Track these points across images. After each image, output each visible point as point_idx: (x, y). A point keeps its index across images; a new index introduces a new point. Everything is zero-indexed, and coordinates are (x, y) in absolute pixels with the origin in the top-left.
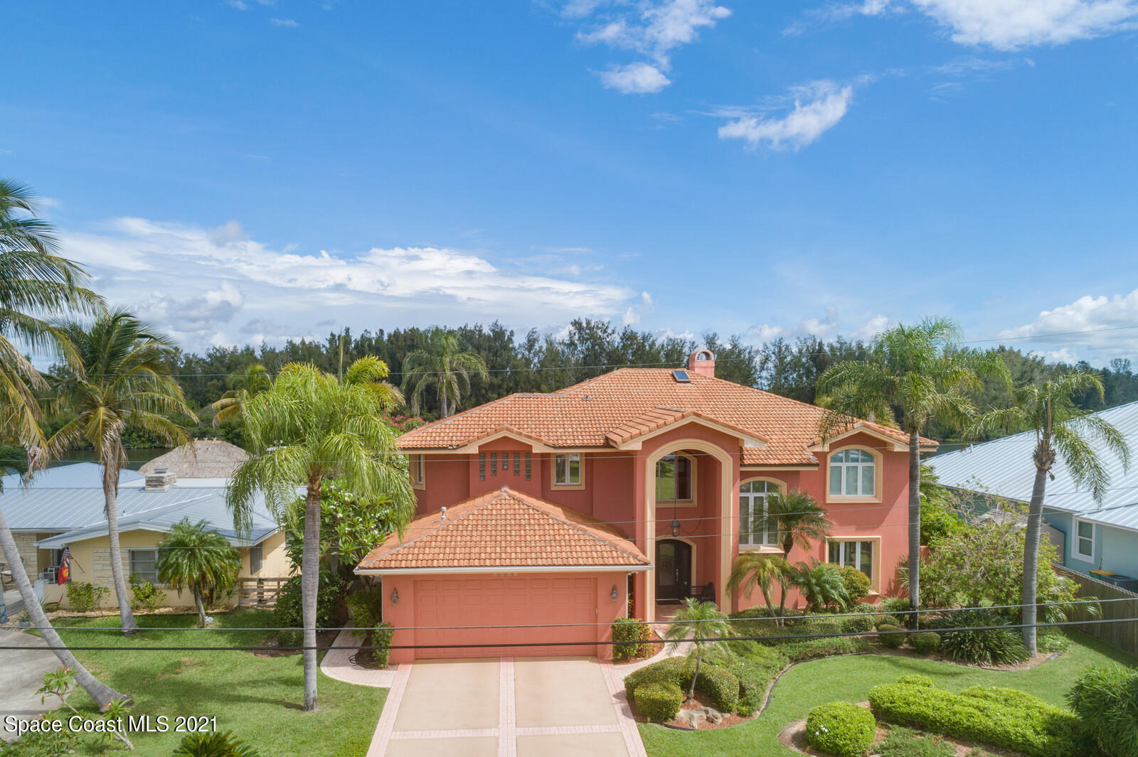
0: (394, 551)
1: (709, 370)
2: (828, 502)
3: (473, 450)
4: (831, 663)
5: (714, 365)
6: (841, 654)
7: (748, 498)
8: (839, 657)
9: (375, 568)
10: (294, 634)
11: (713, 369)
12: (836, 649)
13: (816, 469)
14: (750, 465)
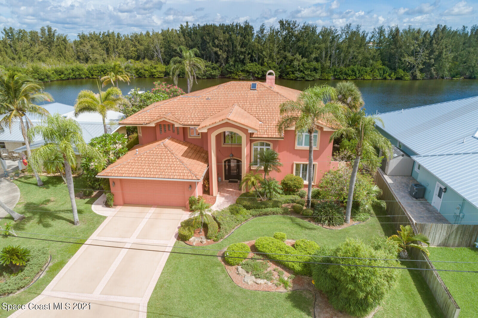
0: (112, 169)
1: (272, 80)
2: (295, 149)
3: (153, 125)
4: (269, 218)
5: (275, 78)
6: (276, 214)
7: (257, 148)
8: (275, 216)
9: (103, 176)
10: (87, 191)
11: (274, 80)
12: (273, 213)
13: (283, 139)
14: (254, 137)
